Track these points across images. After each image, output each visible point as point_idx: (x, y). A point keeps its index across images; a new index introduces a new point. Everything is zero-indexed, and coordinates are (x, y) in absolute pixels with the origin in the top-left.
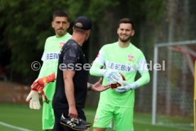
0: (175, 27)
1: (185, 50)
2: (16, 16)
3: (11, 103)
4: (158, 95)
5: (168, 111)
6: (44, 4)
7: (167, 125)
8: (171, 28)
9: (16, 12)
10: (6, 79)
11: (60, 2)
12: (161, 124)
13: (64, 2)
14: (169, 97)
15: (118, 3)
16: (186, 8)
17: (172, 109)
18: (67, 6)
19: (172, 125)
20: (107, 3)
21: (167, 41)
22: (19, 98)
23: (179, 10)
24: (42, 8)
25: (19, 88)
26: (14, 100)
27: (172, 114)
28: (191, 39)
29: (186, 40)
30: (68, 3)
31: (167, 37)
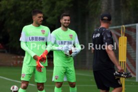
2: (11, 14)
3: (10, 66)
6: (27, 7)
10: (6, 52)
11: (37, 6)
13: (39, 5)
15: (72, 5)
16: (113, 7)
18: (42, 8)
20: (65, 5)
22: (15, 63)
25: (15, 57)
26: (12, 64)
29: (113, 26)
30: (42, 5)
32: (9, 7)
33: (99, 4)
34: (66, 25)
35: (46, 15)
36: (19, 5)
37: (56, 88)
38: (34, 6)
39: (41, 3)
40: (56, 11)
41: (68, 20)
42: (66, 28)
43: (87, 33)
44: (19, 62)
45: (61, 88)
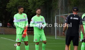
0: (61, 10)
1: (64, 17)
2: (14, 9)
3: (14, 34)
4: (57, 30)
5: (60, 35)
6: (22, 5)
7: (60, 39)
8: (60, 11)
9: (14, 8)
11: (27, 4)
12: (58, 39)
14: (60, 31)
16: (64, 5)
17: (61, 34)
19: (61, 39)
20: (41, 4)
21: (59, 15)
23: (62, 5)
27: (61, 36)
28: (66, 14)
31: (59, 14)
32: (13, 6)
33: (57, 3)
34: (39, 14)
35: (31, 9)
36: (18, 4)
37: (36, 45)
38: (26, 5)
39: (29, 3)
40: (36, 7)
42: (39, 15)
43: (51, 18)
45: (38, 45)
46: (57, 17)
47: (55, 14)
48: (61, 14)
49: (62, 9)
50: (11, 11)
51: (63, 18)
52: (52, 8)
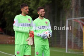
0: (75, 12)
1: (79, 21)
2: (8, 7)
3: (6, 44)
4: (68, 40)
5: (73, 47)
6: (20, 2)
7: (72, 53)
8: (73, 12)
9: (8, 6)
10: (4, 34)
11: (27, 1)
12: (69, 52)
13: (28, 1)
14: (73, 41)
15: (51, 2)
16: (80, 4)
17: (74, 46)
18: (30, 3)
19: (74, 53)
20: (46, 2)
21: (72, 18)
22: (10, 42)
23: (77, 4)
24: (19, 4)
25: (10, 37)
26: (8, 43)
27: (74, 48)
28: (82, 17)
29: (79, 17)
30: (30, 1)
31: (72, 16)
32: (6, 2)
33: (70, 1)
35: (32, 8)
41: (44, 12)
43: (61, 22)
44: (13, 41)
46: (68, 21)
47: (67, 17)
48: (75, 16)
49: (76, 9)
50: (4, 11)
51: (78, 23)
52: (62, 8)
